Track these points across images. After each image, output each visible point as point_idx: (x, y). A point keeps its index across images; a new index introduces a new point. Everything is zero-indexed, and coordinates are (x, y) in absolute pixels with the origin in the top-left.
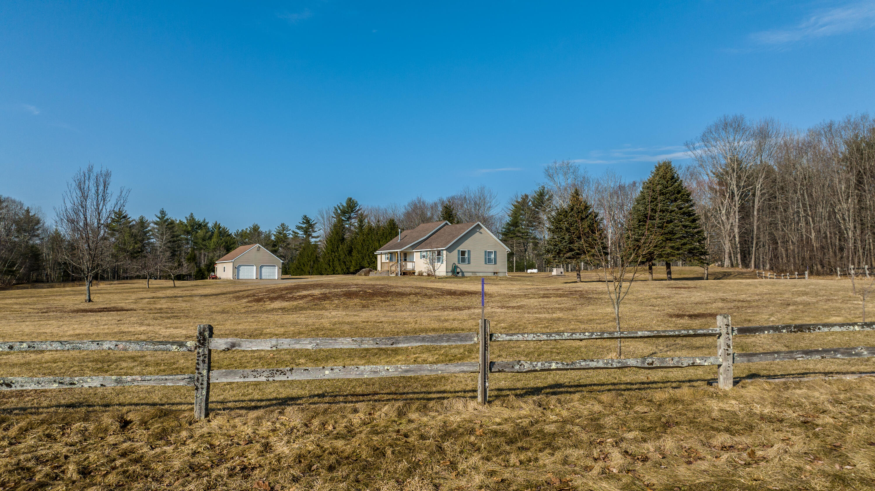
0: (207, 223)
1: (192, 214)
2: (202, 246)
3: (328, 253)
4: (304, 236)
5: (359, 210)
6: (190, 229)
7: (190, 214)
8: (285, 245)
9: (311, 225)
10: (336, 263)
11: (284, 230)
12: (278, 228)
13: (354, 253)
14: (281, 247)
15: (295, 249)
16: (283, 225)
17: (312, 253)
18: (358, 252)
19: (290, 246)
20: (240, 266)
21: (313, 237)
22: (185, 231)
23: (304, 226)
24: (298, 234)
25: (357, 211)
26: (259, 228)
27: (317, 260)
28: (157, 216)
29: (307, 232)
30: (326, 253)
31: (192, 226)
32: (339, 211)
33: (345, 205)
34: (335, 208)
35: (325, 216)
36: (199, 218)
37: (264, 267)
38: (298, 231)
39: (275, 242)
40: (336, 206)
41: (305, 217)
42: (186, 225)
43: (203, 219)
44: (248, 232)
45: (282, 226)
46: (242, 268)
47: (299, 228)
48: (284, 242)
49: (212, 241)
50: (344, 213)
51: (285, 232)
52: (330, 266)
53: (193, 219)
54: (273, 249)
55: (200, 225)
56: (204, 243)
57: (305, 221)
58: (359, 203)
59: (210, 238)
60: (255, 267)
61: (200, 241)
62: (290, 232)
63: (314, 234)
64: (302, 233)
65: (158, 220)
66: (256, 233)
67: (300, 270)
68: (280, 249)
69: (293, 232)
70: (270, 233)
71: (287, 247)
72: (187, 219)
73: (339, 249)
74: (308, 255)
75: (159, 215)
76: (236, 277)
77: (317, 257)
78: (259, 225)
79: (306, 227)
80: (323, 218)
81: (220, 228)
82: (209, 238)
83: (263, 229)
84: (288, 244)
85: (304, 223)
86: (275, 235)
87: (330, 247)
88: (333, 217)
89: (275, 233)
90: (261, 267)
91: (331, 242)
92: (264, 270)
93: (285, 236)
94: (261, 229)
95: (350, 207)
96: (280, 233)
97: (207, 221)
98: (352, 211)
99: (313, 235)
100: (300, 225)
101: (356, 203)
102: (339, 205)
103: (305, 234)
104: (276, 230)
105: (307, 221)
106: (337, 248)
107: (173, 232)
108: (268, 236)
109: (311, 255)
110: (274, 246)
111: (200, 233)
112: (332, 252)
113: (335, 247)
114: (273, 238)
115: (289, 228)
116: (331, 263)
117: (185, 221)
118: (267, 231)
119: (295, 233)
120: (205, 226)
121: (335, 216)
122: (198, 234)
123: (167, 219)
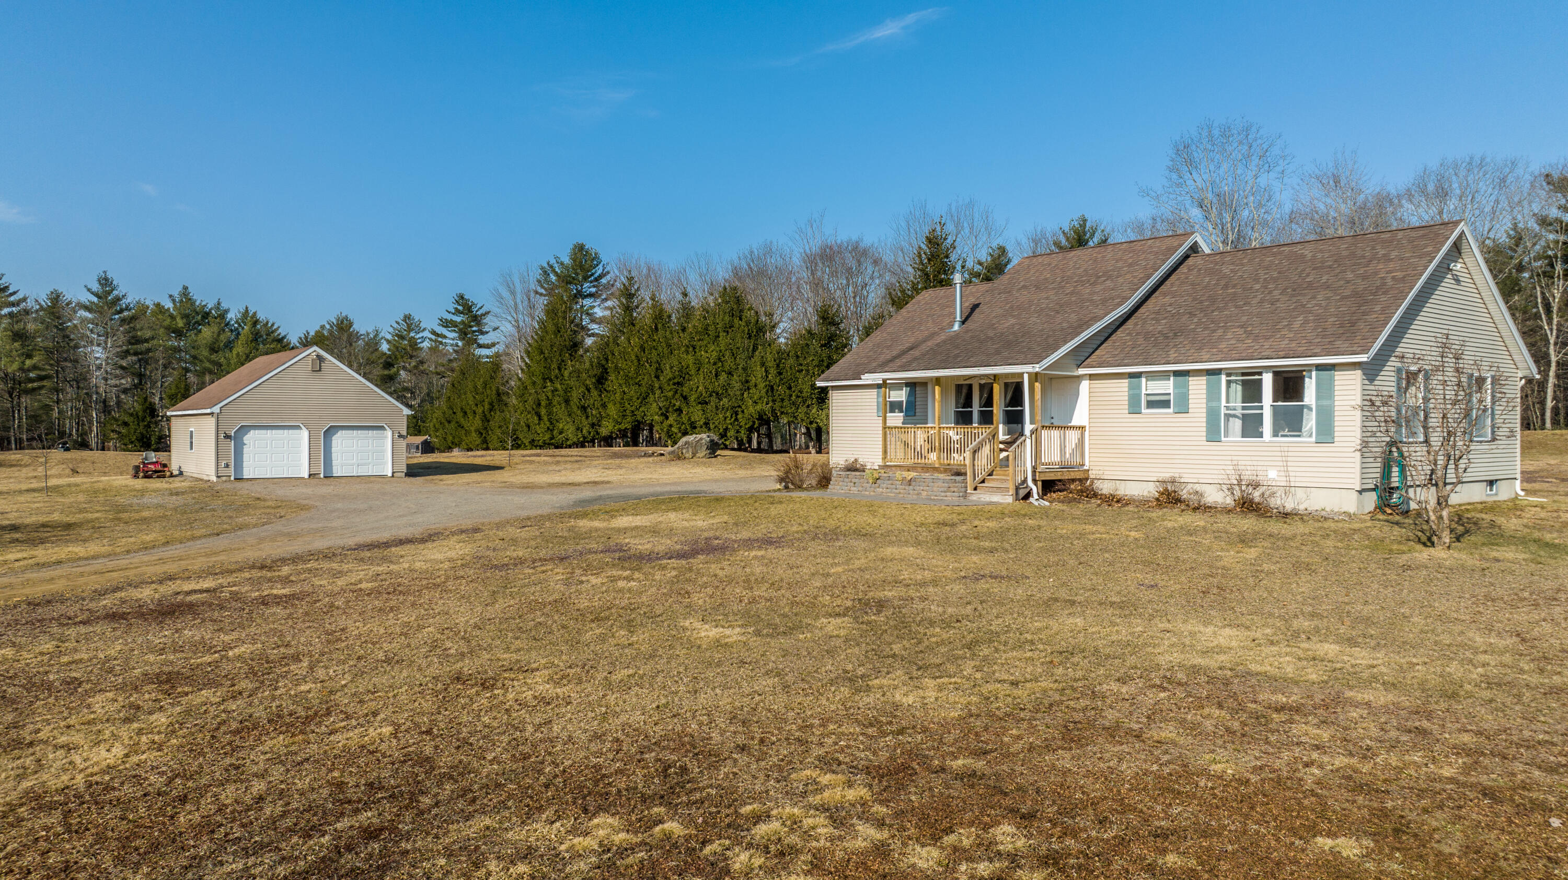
0: (227, 311)
1: (186, 288)
2: (207, 365)
3: (534, 383)
4: (460, 344)
5: (601, 277)
6: (180, 323)
7: (180, 288)
8: (413, 364)
9: (476, 316)
10: (559, 410)
11: (410, 329)
12: (395, 325)
13: (613, 382)
14: (404, 368)
15: (438, 374)
16: (407, 318)
17: (485, 385)
18: (627, 381)
19: (425, 366)
20: (244, 429)
21: (480, 346)
22: (168, 328)
23: (458, 319)
24: (445, 337)
25: (596, 280)
26: (351, 324)
27: (500, 400)
28: (89, 290)
29: (466, 334)
30: (528, 382)
31: (185, 316)
32: (553, 278)
33: (567, 260)
34: (542, 268)
35: (519, 288)
36: (204, 298)
37: (341, 434)
38: (444, 331)
39: (390, 357)
40: (545, 265)
41: (462, 297)
42: (172, 317)
43: (216, 301)
44: (326, 333)
45: (405, 321)
46: (251, 438)
47: (446, 324)
48: (411, 357)
49: (235, 352)
50: (566, 280)
51: (412, 334)
52: (540, 419)
53: (191, 301)
54: (386, 372)
55: (206, 315)
56: (213, 357)
57: (460, 308)
58: (604, 258)
59: (229, 345)
60: (305, 434)
61: (205, 353)
62: (426, 334)
63: (482, 339)
64: (456, 335)
65: (95, 300)
66: (345, 337)
67: (453, 425)
68: (402, 372)
69: (433, 332)
70: (376, 335)
71: (418, 370)
72: (174, 301)
73: (566, 374)
74: (475, 387)
75: (96, 287)
76: (231, 471)
77: (499, 394)
78: (350, 317)
79: (463, 322)
80: (513, 293)
81: (256, 323)
82: (226, 346)
83: (362, 326)
84: (422, 362)
85: (457, 312)
86: (388, 342)
87: (537, 369)
88: (537, 292)
89: (389, 337)
90: (329, 433)
91: (542, 353)
92: (340, 441)
93: (413, 344)
94: (356, 327)
95: (581, 267)
96: (402, 337)
97: (224, 305)
98: (586, 279)
99: (481, 342)
100: (450, 317)
101: (597, 257)
102: (553, 261)
103: (462, 339)
104: (391, 330)
105: (465, 306)
106: (559, 369)
107: (134, 329)
108: (373, 343)
109: (485, 388)
110: (388, 365)
111: (207, 333)
112: (544, 379)
113: (554, 366)
114: (385, 347)
115: (423, 325)
116: (543, 411)
117: (169, 305)
118: (370, 330)
119: (438, 335)
120: (222, 315)
121: (543, 291)
122: (200, 336)
123: (118, 299)
